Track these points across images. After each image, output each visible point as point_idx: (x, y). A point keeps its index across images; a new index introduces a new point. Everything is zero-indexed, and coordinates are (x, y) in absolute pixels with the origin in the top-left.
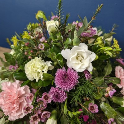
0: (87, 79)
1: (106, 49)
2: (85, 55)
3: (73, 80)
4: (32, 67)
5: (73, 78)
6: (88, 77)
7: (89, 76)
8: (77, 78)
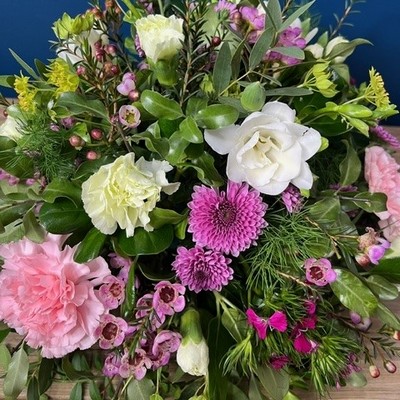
0: (290, 210)
1: (352, 114)
2: (284, 139)
3: (250, 222)
4: (111, 193)
5: (251, 214)
6: (293, 202)
7: (295, 199)
8: (263, 214)
